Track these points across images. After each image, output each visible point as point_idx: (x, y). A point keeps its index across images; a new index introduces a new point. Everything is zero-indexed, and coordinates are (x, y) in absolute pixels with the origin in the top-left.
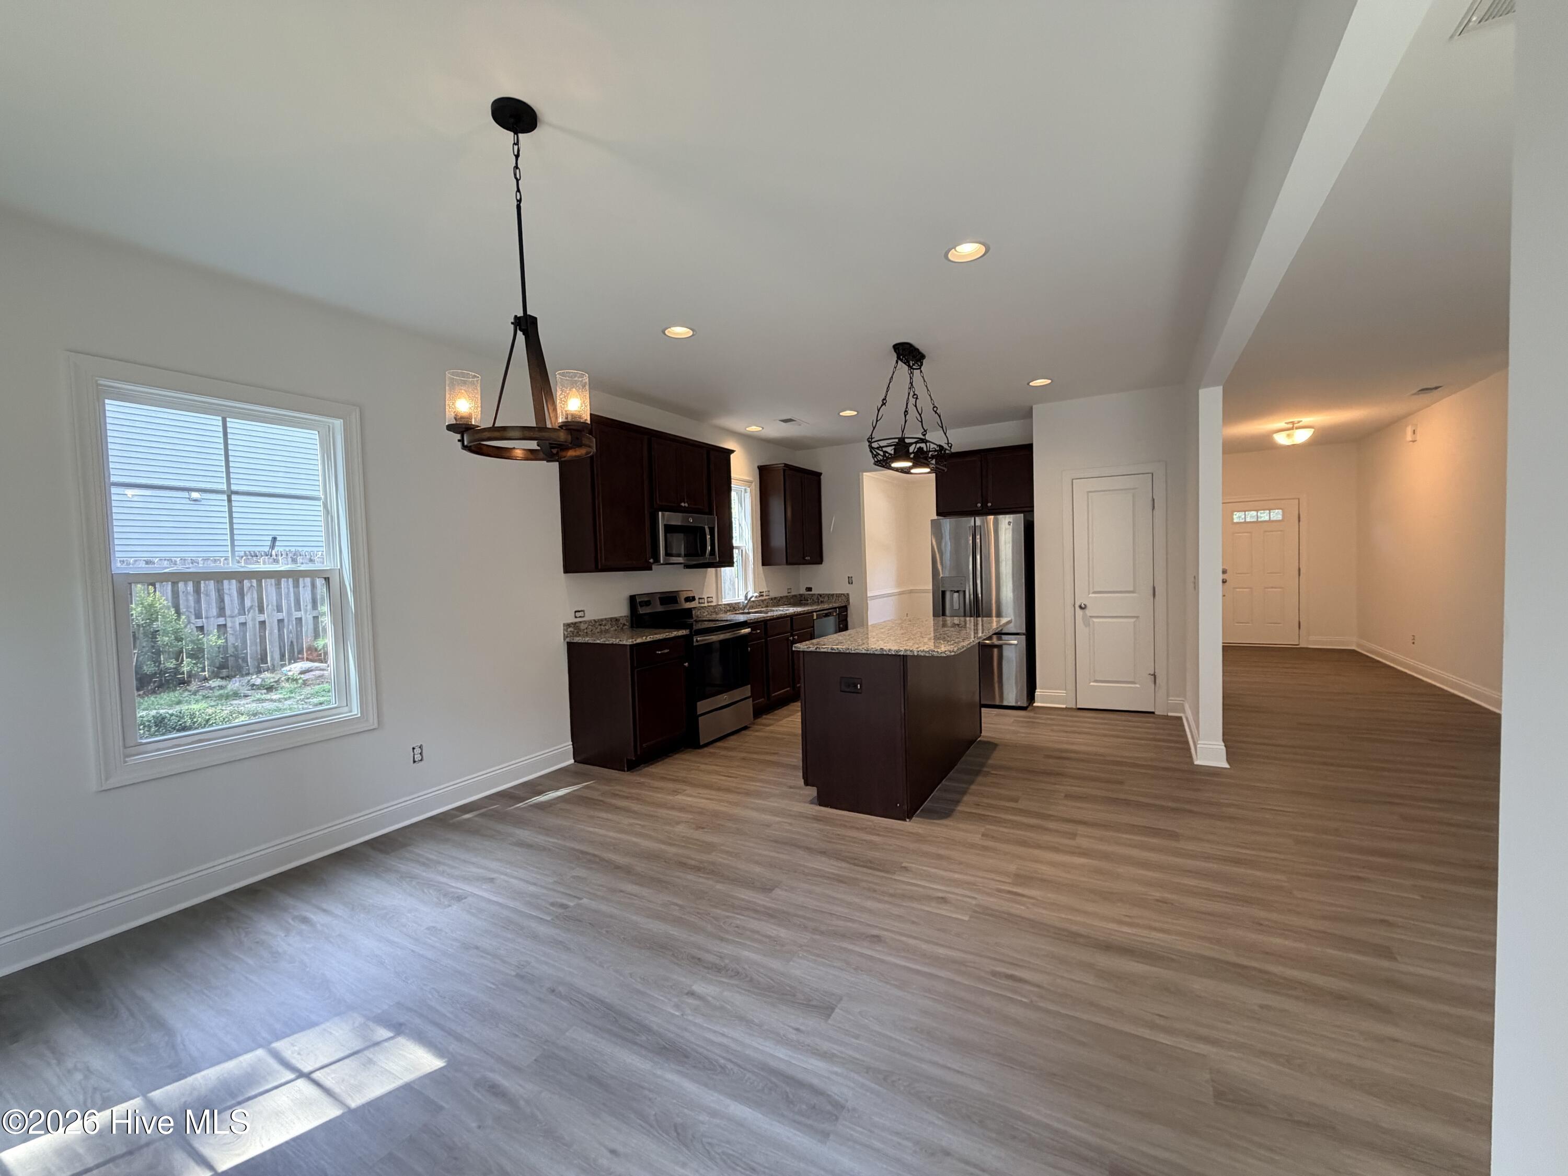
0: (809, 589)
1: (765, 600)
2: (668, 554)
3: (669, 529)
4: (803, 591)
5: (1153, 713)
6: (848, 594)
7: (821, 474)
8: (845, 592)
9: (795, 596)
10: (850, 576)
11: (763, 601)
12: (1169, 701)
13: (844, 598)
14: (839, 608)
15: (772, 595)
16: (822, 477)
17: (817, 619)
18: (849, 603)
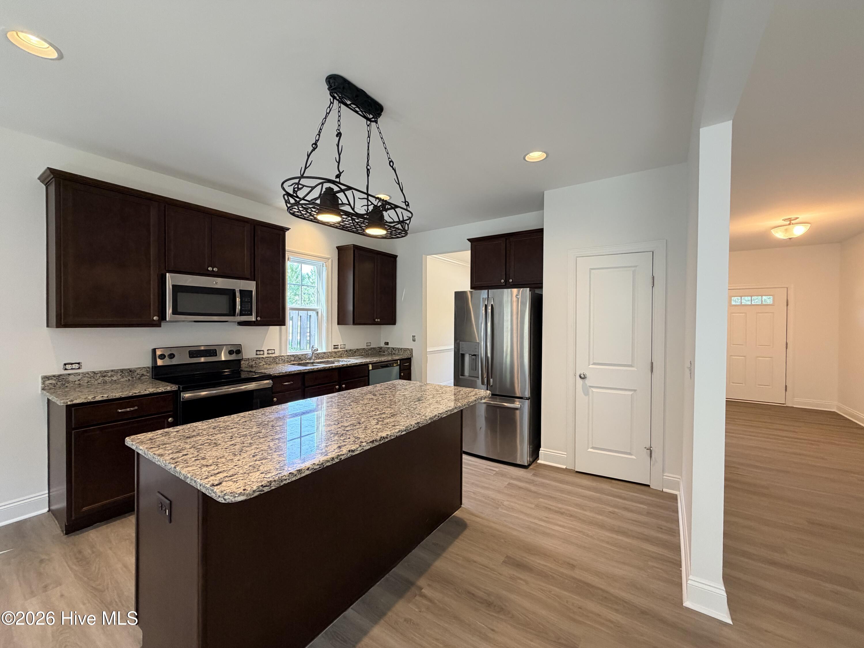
0: (387, 344)
1: (338, 352)
2: (175, 312)
3: (176, 289)
4: (382, 345)
5: (648, 486)
6: (412, 349)
7: (396, 256)
8: (410, 348)
9: (374, 348)
10: (414, 335)
11: (335, 353)
12: (665, 477)
13: (408, 352)
14: (400, 360)
15: (348, 348)
16: (398, 259)
17: (373, 369)
18: (412, 357)
